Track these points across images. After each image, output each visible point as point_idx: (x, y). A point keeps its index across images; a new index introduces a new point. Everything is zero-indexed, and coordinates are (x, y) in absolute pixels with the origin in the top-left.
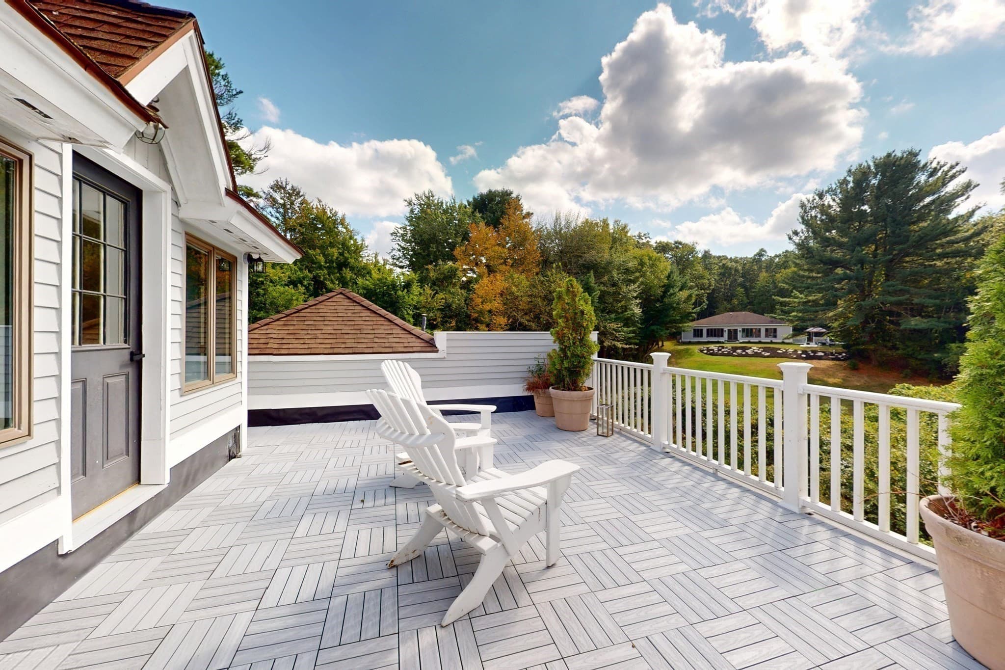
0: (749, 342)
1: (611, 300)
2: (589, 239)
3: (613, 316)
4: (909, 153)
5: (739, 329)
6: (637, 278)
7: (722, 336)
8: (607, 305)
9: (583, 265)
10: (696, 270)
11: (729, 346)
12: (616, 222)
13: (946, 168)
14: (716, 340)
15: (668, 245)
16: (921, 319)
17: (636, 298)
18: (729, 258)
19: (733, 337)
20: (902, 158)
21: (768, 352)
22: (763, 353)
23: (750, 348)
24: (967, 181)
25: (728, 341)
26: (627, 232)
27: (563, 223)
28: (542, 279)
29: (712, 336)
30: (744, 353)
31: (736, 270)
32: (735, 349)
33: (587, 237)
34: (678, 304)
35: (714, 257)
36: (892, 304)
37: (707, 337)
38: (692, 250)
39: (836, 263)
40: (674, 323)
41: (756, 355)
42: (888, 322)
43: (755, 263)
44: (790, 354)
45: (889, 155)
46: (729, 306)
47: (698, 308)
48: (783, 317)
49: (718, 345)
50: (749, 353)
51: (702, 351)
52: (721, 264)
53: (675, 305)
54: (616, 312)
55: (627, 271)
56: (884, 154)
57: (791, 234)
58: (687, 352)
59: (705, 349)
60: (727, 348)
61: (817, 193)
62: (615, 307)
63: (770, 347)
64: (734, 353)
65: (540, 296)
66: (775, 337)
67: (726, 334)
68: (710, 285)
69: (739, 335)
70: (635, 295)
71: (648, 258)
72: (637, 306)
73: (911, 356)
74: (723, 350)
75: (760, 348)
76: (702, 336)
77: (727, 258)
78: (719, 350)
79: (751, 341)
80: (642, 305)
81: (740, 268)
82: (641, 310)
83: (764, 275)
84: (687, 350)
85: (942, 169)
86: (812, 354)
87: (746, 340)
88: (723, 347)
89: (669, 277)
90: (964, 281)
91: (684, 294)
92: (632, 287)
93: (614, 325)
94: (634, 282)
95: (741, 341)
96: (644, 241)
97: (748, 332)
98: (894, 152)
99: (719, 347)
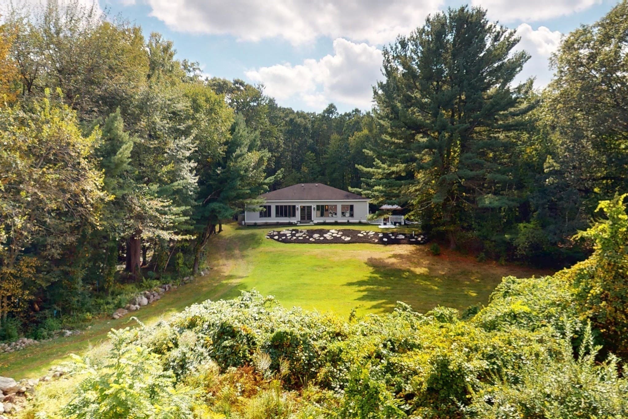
0: (324, 224)
1: (151, 161)
2: (112, 54)
3: (155, 187)
4: (478, 11)
5: (314, 206)
6: (189, 128)
7: (294, 215)
8: (144, 169)
9: (102, 98)
10: (262, 124)
11: (304, 228)
12: (153, 36)
13: (507, 34)
14: (287, 221)
15: (227, 84)
16: (493, 196)
17: (189, 159)
18: (296, 112)
19: (306, 217)
20: (472, 15)
21: (348, 236)
22: (343, 237)
23: (328, 231)
24: (522, 51)
25: (301, 223)
26: (171, 56)
27: (63, 21)
28: (22, 114)
29: (282, 215)
30: (322, 238)
31: (306, 129)
32: (311, 233)
33: (108, 50)
34: (246, 170)
35: (280, 108)
36: (468, 179)
37: (276, 216)
38: (257, 96)
39: (418, 127)
40: (242, 198)
41: (336, 241)
42: (465, 199)
43: (324, 122)
44: (372, 238)
45: (462, 9)
46: (299, 175)
47: (272, 178)
48: (369, 192)
49: (291, 228)
50: (328, 238)
51: (272, 237)
52: (288, 119)
53: (242, 172)
54: (160, 181)
55: (175, 115)
56: (457, 8)
57: (377, 87)
58: (253, 239)
59: (275, 233)
60: (301, 232)
61: (400, 40)
62: (157, 173)
63: (349, 230)
64: (311, 239)
65: (19, 148)
66: (352, 215)
67: (298, 213)
68: (278, 146)
69: (314, 213)
70: (188, 154)
71: (204, 98)
72: (191, 171)
73: (485, 238)
74: (297, 235)
75: (339, 231)
76: (270, 215)
77: (293, 112)
78: (293, 235)
79: (327, 221)
80: (197, 171)
81: (309, 126)
82: (197, 178)
83: (335, 137)
84: (253, 237)
85: (504, 34)
86: (393, 237)
87: (321, 220)
88: (297, 231)
89: (232, 130)
90: (525, 156)
91: (253, 157)
92: (183, 141)
93: (157, 204)
94: (186, 133)
95: (316, 222)
96: (192, 75)
97: (323, 210)
98: (467, 6)
99: (293, 230)
